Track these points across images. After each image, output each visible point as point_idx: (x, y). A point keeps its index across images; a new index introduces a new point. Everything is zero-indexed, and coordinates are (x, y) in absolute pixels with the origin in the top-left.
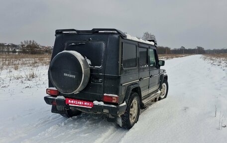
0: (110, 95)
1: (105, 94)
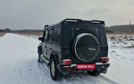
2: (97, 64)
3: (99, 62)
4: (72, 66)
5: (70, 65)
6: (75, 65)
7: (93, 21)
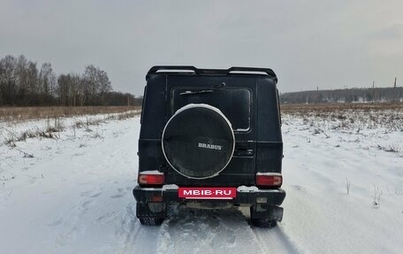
0: (268, 174)
1: (259, 174)
2: (243, 189)
3: (249, 185)
4: (165, 188)
5: (161, 186)
6: (174, 187)
7: (233, 69)
